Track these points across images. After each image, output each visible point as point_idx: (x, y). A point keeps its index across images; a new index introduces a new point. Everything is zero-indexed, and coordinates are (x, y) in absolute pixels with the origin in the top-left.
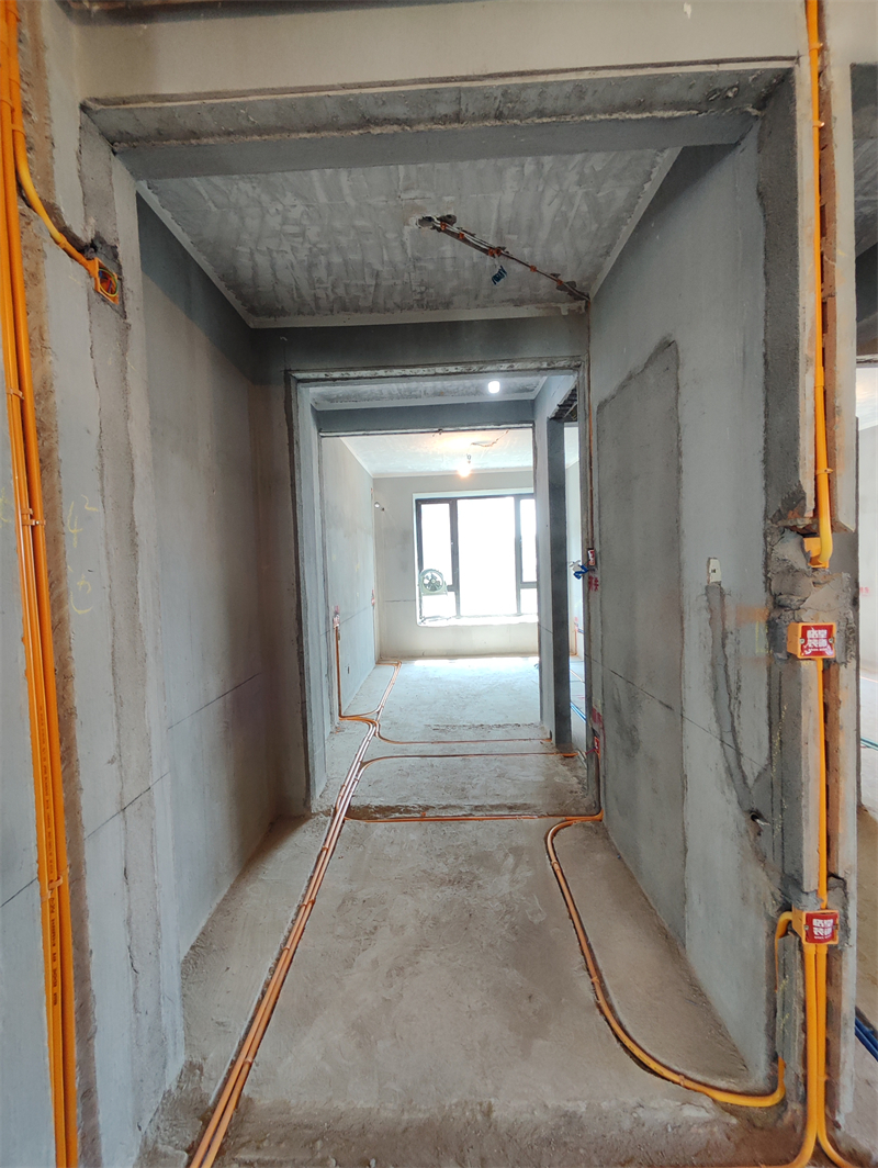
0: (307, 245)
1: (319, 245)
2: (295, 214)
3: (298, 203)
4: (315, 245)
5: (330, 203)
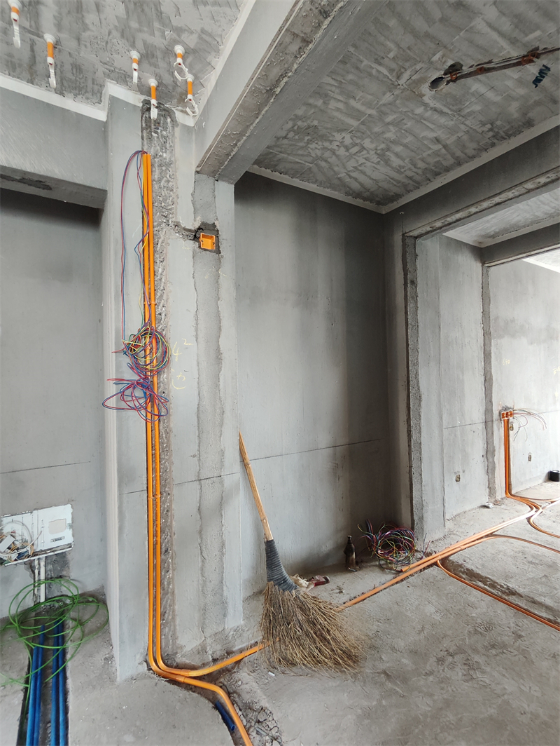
1: (378, 148)
2: (348, 141)
3: (343, 134)
4: (376, 149)
5: (360, 122)
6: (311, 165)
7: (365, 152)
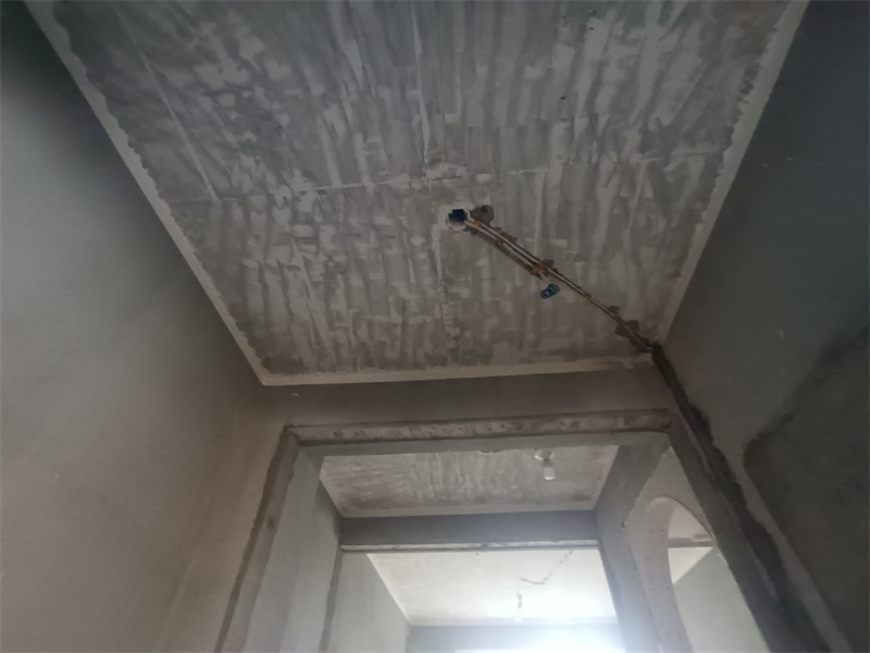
0: (322, 258)
1: (334, 258)
2: (305, 205)
3: (308, 186)
5: (345, 186)
6: (215, 198)
7: (312, 248)
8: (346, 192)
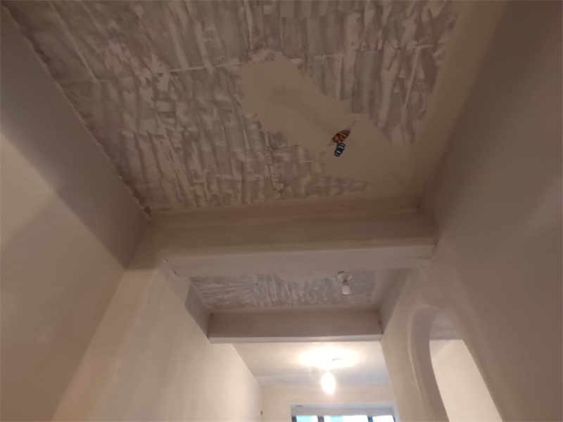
0: (180, 129)
1: (189, 129)
2: (163, 85)
3: (164, 69)
4: (185, 128)
5: (192, 69)
6: (95, 80)
7: (171, 121)
8: (193, 73)
